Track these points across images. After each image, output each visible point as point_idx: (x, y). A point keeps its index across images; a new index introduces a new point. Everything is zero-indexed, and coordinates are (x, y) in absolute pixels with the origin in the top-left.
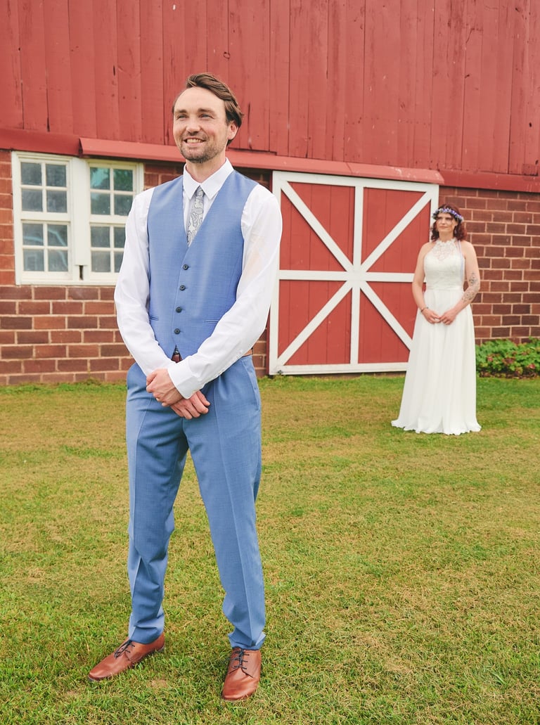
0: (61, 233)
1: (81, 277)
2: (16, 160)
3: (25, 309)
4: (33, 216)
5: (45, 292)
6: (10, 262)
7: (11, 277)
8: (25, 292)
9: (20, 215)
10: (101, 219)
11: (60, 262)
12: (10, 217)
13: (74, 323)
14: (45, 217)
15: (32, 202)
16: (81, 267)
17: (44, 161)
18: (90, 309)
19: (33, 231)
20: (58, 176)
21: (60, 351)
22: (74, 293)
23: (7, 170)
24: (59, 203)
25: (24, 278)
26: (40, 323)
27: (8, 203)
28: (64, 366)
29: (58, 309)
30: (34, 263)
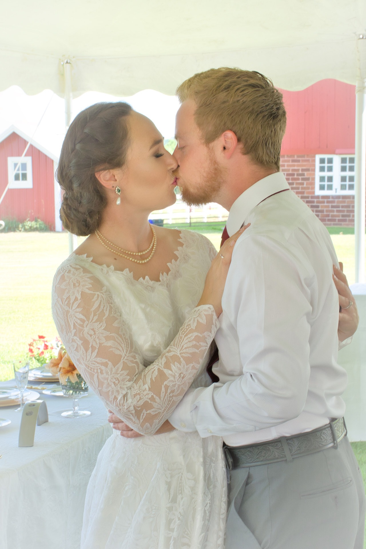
0: (330, 179)
1: (336, 192)
2: (318, 157)
3: (318, 202)
4: (323, 174)
5: (324, 197)
6: (313, 188)
7: (314, 193)
8: (318, 197)
9: (318, 174)
10: (344, 174)
11: (330, 187)
12: (314, 174)
13: (332, 207)
14: (326, 174)
15: (322, 169)
16: (336, 189)
17: (326, 156)
18: (338, 202)
19: (322, 179)
20: (330, 161)
21: (328, 216)
22: (333, 197)
23: (314, 161)
24: (330, 169)
25: (318, 192)
26: (322, 207)
27: (314, 170)
28: (329, 220)
29: (328, 202)
30: (322, 188)
